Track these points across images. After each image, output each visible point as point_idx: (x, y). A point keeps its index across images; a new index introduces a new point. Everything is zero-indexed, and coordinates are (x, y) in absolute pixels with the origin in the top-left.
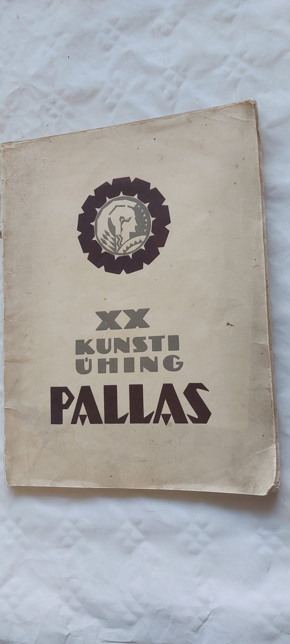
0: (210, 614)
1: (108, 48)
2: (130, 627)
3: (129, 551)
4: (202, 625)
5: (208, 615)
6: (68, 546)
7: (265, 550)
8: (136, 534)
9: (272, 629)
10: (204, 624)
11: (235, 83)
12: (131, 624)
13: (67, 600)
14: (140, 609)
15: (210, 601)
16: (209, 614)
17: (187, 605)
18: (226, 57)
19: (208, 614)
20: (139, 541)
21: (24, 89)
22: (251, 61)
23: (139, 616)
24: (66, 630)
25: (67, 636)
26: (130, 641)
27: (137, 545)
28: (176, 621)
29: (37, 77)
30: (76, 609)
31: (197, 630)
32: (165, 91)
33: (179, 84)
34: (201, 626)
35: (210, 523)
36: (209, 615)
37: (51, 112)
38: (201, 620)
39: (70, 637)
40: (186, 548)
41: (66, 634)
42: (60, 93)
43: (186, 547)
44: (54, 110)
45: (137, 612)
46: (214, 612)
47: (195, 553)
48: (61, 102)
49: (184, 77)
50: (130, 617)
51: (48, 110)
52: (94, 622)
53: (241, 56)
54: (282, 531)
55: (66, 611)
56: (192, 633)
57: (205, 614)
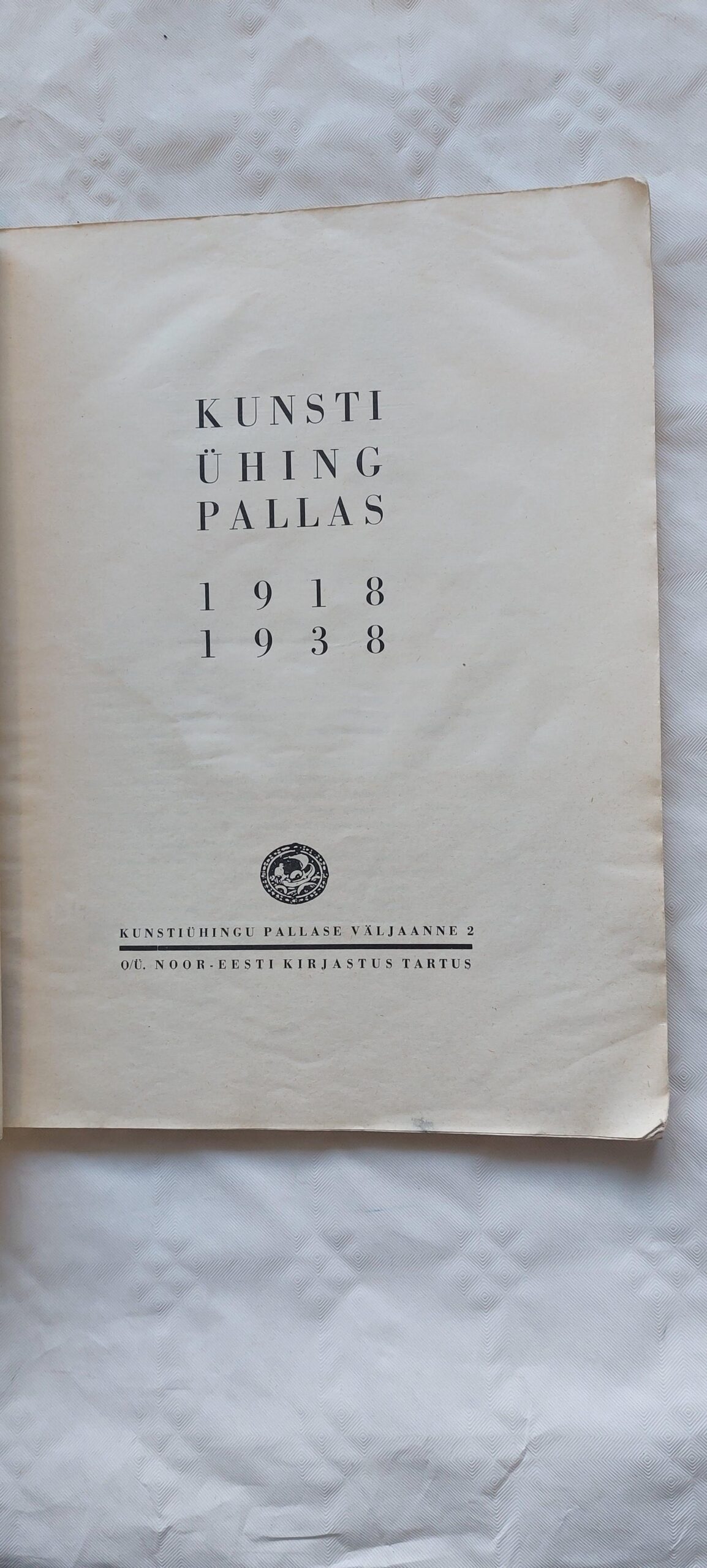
0: (525, 1450)
1: (251, 27)
2: (325, 1499)
3: (320, 1311)
4: (507, 1477)
5: (522, 1454)
6: (160, 1310)
7: (655, 1287)
8: (338, 1268)
9: (674, 1472)
10: (512, 1473)
11: (583, 145)
12: (328, 1492)
13: (160, 1445)
14: (350, 1453)
15: (526, 1419)
16: (523, 1449)
17: (470, 1432)
18: (559, 77)
19: (519, 1453)
20: (343, 1286)
21: (20, 122)
22: (622, 92)
23: (349, 1469)
24: (159, 1519)
25: (164, 1533)
26: (327, 1533)
27: (340, 1295)
28: (441, 1474)
29: (56, 89)
30: (182, 1466)
31: (493, 1490)
32: (405, 151)
33: (439, 138)
34: (505, 1479)
35: (523, 1231)
36: (525, 1453)
37: (96, 189)
38: (505, 1467)
39: (170, 1534)
40: (464, 1295)
41: (159, 1529)
42: (122, 137)
43: (464, 1293)
44: (104, 184)
45: (344, 1461)
46: (534, 1445)
47: (485, 1305)
48: (122, 162)
49: (454, 120)
50: (325, 1474)
51: (87, 183)
52: (233, 1494)
53: (597, 75)
54: (694, 1241)
55: (158, 1472)
56: (483, 1498)
57: (512, 1452)
